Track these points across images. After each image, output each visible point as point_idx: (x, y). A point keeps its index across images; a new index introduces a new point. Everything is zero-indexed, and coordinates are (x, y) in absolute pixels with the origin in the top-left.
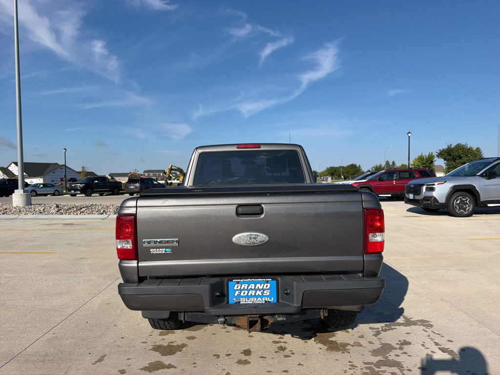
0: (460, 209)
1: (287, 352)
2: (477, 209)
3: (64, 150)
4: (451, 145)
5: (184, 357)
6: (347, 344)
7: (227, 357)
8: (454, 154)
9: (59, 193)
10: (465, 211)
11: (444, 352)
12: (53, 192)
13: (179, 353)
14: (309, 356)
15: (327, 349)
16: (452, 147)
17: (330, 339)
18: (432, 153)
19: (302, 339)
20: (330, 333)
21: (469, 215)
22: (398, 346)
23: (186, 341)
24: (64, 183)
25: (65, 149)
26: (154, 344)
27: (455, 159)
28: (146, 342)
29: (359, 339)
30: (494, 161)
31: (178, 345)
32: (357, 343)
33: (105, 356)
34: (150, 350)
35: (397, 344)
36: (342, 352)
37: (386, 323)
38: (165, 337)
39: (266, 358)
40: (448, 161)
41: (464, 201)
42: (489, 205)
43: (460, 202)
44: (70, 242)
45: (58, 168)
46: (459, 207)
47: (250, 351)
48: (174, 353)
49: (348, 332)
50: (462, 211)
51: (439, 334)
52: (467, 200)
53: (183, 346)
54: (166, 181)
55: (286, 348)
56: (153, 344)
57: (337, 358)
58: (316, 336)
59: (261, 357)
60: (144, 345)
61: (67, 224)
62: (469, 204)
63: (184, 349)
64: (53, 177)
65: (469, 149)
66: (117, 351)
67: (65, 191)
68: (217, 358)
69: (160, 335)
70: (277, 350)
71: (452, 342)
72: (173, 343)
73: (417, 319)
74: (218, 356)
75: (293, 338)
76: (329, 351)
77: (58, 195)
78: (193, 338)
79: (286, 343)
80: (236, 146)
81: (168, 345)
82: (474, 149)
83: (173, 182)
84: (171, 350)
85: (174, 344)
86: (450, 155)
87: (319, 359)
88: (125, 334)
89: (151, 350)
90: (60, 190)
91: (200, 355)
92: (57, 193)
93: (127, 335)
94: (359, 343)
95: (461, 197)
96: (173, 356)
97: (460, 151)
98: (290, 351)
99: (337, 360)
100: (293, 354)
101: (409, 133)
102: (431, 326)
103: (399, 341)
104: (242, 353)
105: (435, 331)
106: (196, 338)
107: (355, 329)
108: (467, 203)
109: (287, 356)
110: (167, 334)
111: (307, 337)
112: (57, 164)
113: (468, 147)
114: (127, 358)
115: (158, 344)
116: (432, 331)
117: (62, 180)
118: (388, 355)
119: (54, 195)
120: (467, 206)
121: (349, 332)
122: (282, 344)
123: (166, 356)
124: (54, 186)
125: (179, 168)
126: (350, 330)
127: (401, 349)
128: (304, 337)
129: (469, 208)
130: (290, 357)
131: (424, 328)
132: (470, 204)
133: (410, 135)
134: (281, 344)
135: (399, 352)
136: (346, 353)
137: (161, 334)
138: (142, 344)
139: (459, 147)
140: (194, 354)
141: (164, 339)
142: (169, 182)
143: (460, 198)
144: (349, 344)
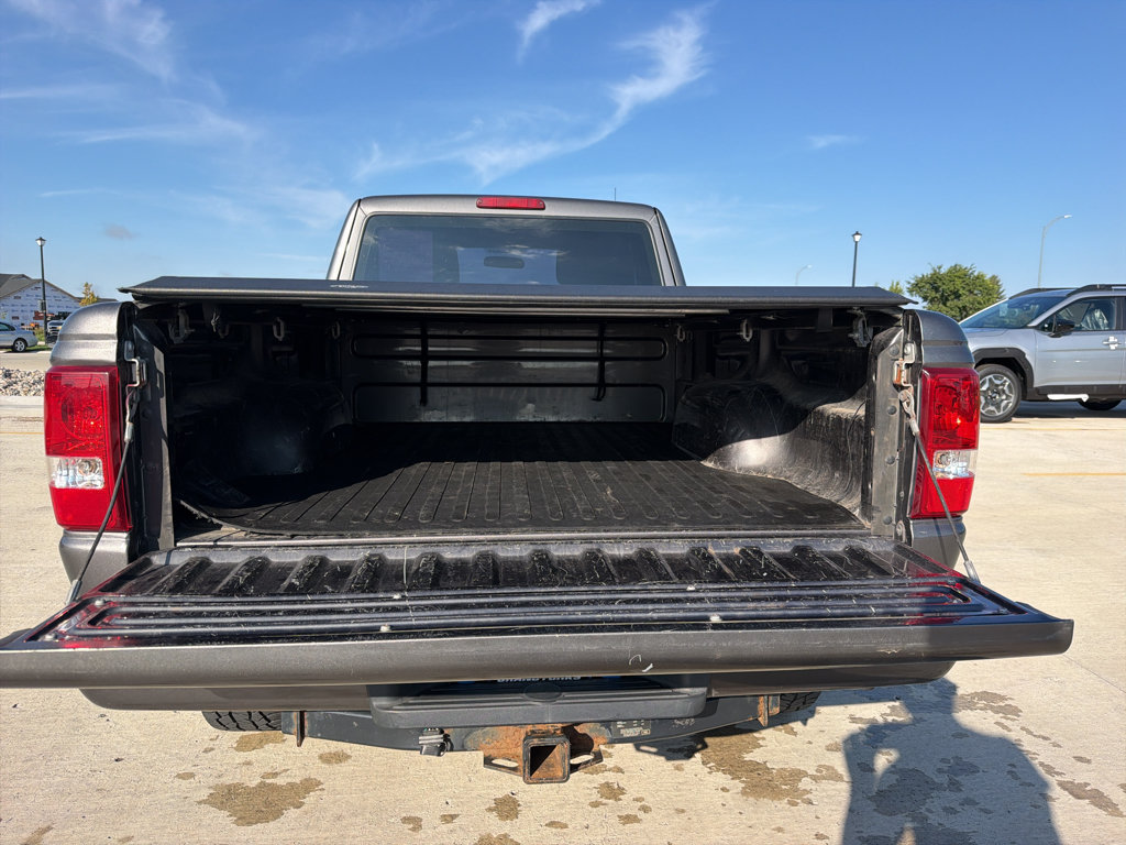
0: (987, 404)
1: (627, 805)
2: (1025, 405)
3: (39, 242)
4: (940, 268)
5: (307, 827)
6: (798, 775)
7: (445, 827)
8: (944, 287)
9: (26, 345)
10: (998, 408)
11: (1078, 797)
12: (11, 344)
13: (292, 813)
14: (694, 819)
15: (744, 793)
16: (943, 271)
17: (747, 757)
18: (898, 284)
19: (668, 759)
20: (744, 737)
21: (1005, 419)
22: (943, 779)
23: (318, 770)
24: (41, 322)
25: (41, 239)
26: (217, 781)
27: (947, 299)
28: (192, 775)
29: (828, 754)
30: (1069, 295)
31: (292, 785)
32: (828, 768)
33: (49, 828)
34: (200, 803)
35: (940, 771)
36: (789, 803)
37: (891, 704)
38: (252, 755)
39: (566, 826)
40: (931, 301)
41: (997, 385)
42: (1051, 397)
43: (988, 389)
44: (20, 463)
45: (29, 286)
46: (986, 398)
47: (516, 804)
48: (277, 814)
49: (793, 732)
50: (992, 408)
51: (1045, 738)
52: (1003, 385)
53: (309, 785)
55: (622, 791)
56: (212, 781)
57: (780, 823)
58: (705, 746)
59: (552, 824)
60: (185, 783)
61: (26, 420)
62: (1007, 392)
63: (310, 799)
64: (14, 308)
65: (977, 278)
66: (93, 806)
67: (41, 343)
68: (414, 829)
69: (237, 749)
70: (595, 797)
71: (1089, 761)
72: (275, 775)
73: (970, 691)
74: (415, 823)
75: (641, 754)
76: (751, 799)
77: (25, 351)
78: (340, 758)
79: (620, 770)
80: (475, 201)
81: (262, 785)
82: (988, 277)
84: (268, 804)
85: (280, 781)
86: (936, 289)
87: (727, 829)
88: (130, 747)
89: (204, 802)
90: (28, 338)
91: (359, 820)
92: (20, 346)
93: (133, 751)
94: (833, 768)
95: (991, 376)
96: (271, 824)
97: (958, 282)
98: (637, 800)
99: (780, 830)
100: (645, 809)
101: (857, 234)
102: (1016, 711)
103: (943, 760)
104: (490, 810)
105: (1032, 729)
106: (349, 757)
107: (810, 721)
108: (1004, 391)
109: (628, 819)
110: (261, 744)
111: (680, 750)
112: (23, 276)
113: (976, 274)
114: (121, 835)
115: (227, 780)
116: (1023, 729)
117: (37, 316)
118: (923, 810)
119: (13, 349)
120: (1004, 397)
121: (795, 734)
122: (611, 777)
123: (249, 824)
124: (13, 329)
126: (797, 726)
127: (955, 786)
128: (674, 751)
129: (1009, 401)
130: (639, 821)
131: (998, 717)
132: (1011, 392)
133: (857, 238)
134: (606, 774)
135: (952, 798)
136: (802, 806)
137: (242, 746)
138: (178, 782)
139: (957, 273)
140: (339, 818)
141: (248, 763)
143: (990, 380)
144: (805, 774)
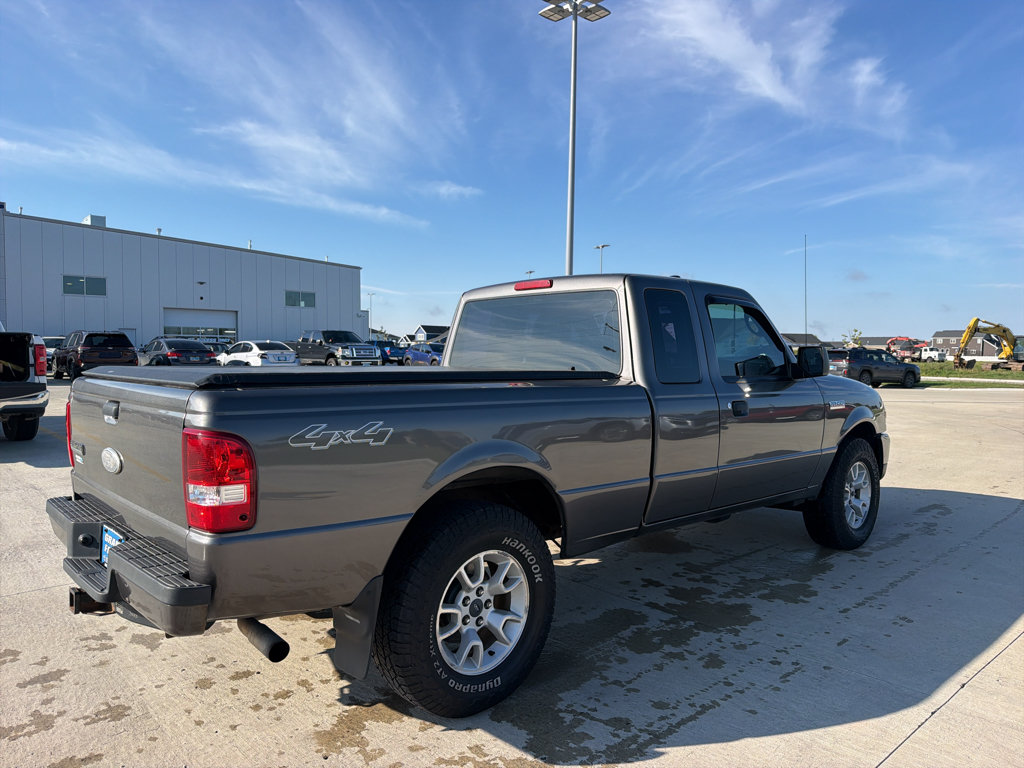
6: (362, 744)
36: (318, 750)
49: (424, 730)
54: (958, 356)
80: (513, 287)
83: (978, 359)
125: (998, 326)
142: (967, 359)
